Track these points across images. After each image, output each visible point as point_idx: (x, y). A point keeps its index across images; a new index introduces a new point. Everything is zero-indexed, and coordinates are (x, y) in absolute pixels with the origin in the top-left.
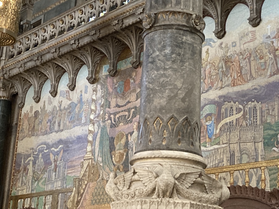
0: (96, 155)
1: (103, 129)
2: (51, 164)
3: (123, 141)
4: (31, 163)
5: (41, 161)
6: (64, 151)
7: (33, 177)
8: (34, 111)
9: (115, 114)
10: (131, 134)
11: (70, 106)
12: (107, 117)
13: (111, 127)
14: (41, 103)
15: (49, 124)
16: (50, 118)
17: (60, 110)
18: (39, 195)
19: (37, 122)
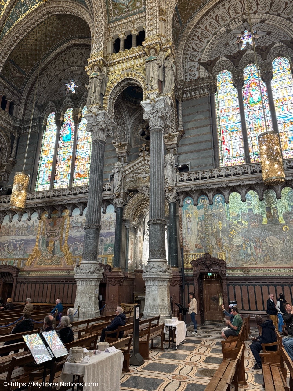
0: (40, 247)
1: (43, 238)
2: (17, 248)
3: (52, 243)
4: (7, 246)
5: (12, 246)
6: (24, 244)
7: (8, 252)
8: (8, 226)
9: (49, 233)
10: (56, 241)
11: (27, 227)
12: (45, 234)
13: (47, 237)
14: (12, 223)
15: (16, 232)
16: (17, 230)
17: (23, 227)
18: (11, 260)
19: (10, 230)
